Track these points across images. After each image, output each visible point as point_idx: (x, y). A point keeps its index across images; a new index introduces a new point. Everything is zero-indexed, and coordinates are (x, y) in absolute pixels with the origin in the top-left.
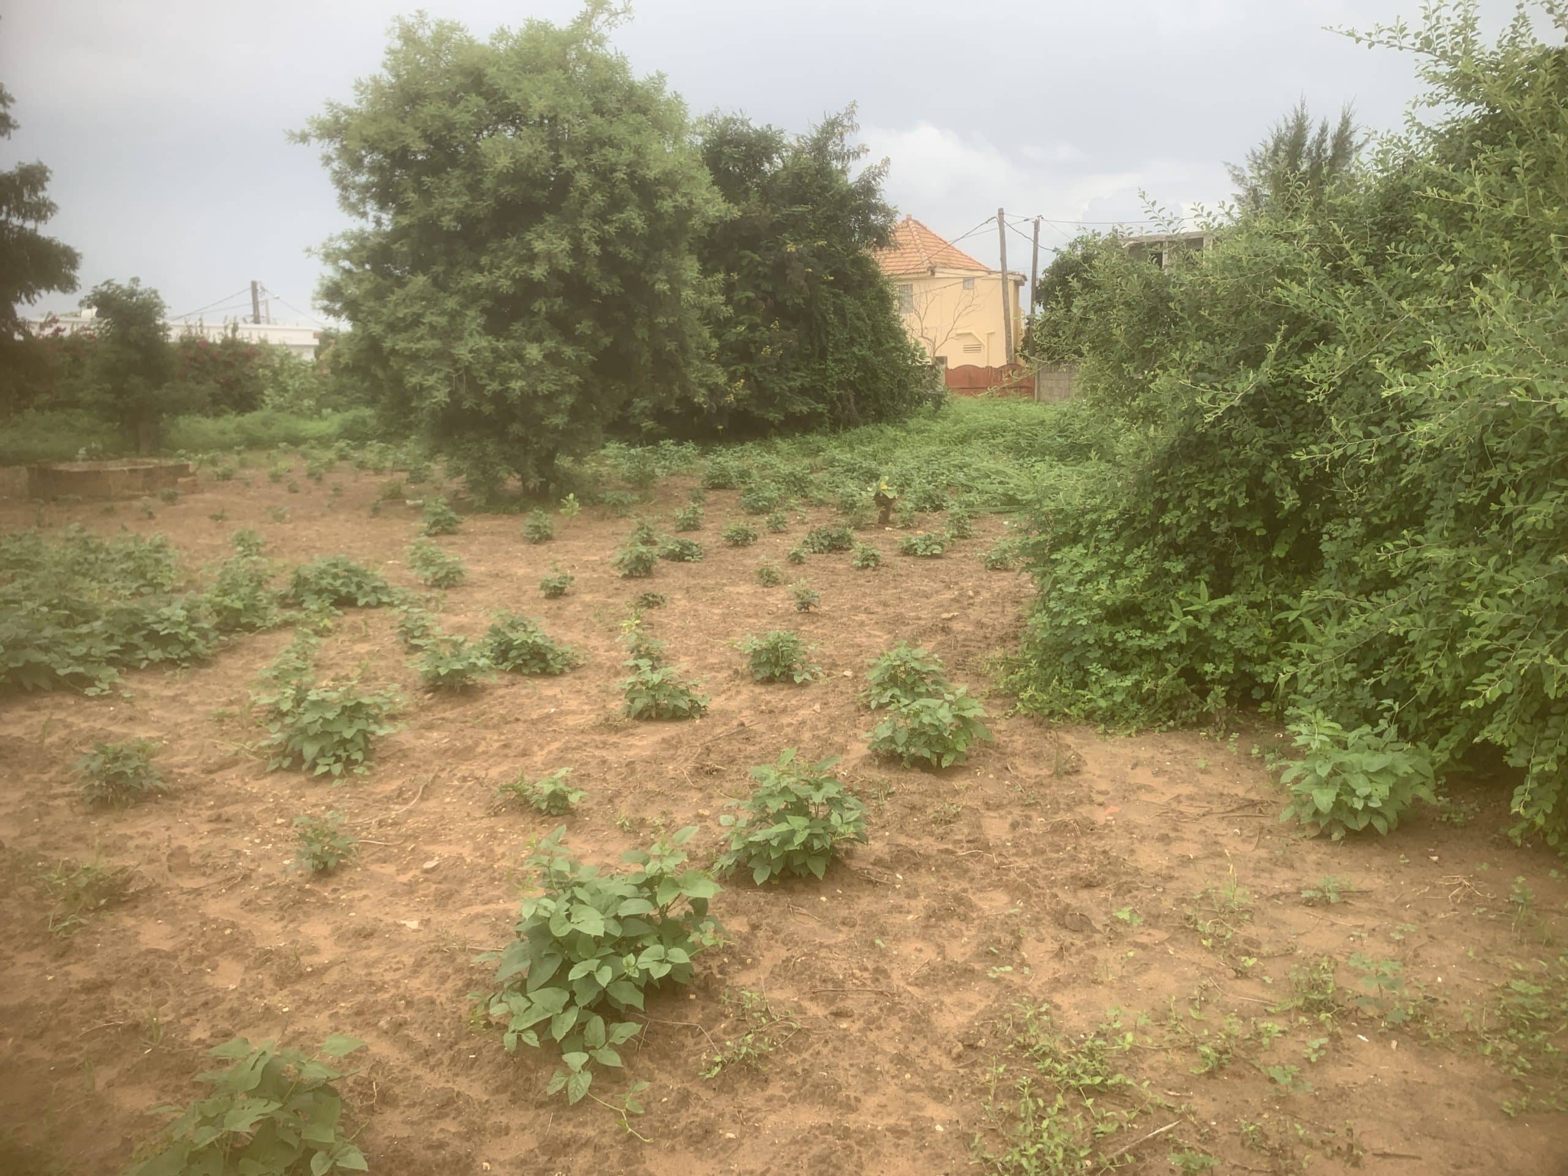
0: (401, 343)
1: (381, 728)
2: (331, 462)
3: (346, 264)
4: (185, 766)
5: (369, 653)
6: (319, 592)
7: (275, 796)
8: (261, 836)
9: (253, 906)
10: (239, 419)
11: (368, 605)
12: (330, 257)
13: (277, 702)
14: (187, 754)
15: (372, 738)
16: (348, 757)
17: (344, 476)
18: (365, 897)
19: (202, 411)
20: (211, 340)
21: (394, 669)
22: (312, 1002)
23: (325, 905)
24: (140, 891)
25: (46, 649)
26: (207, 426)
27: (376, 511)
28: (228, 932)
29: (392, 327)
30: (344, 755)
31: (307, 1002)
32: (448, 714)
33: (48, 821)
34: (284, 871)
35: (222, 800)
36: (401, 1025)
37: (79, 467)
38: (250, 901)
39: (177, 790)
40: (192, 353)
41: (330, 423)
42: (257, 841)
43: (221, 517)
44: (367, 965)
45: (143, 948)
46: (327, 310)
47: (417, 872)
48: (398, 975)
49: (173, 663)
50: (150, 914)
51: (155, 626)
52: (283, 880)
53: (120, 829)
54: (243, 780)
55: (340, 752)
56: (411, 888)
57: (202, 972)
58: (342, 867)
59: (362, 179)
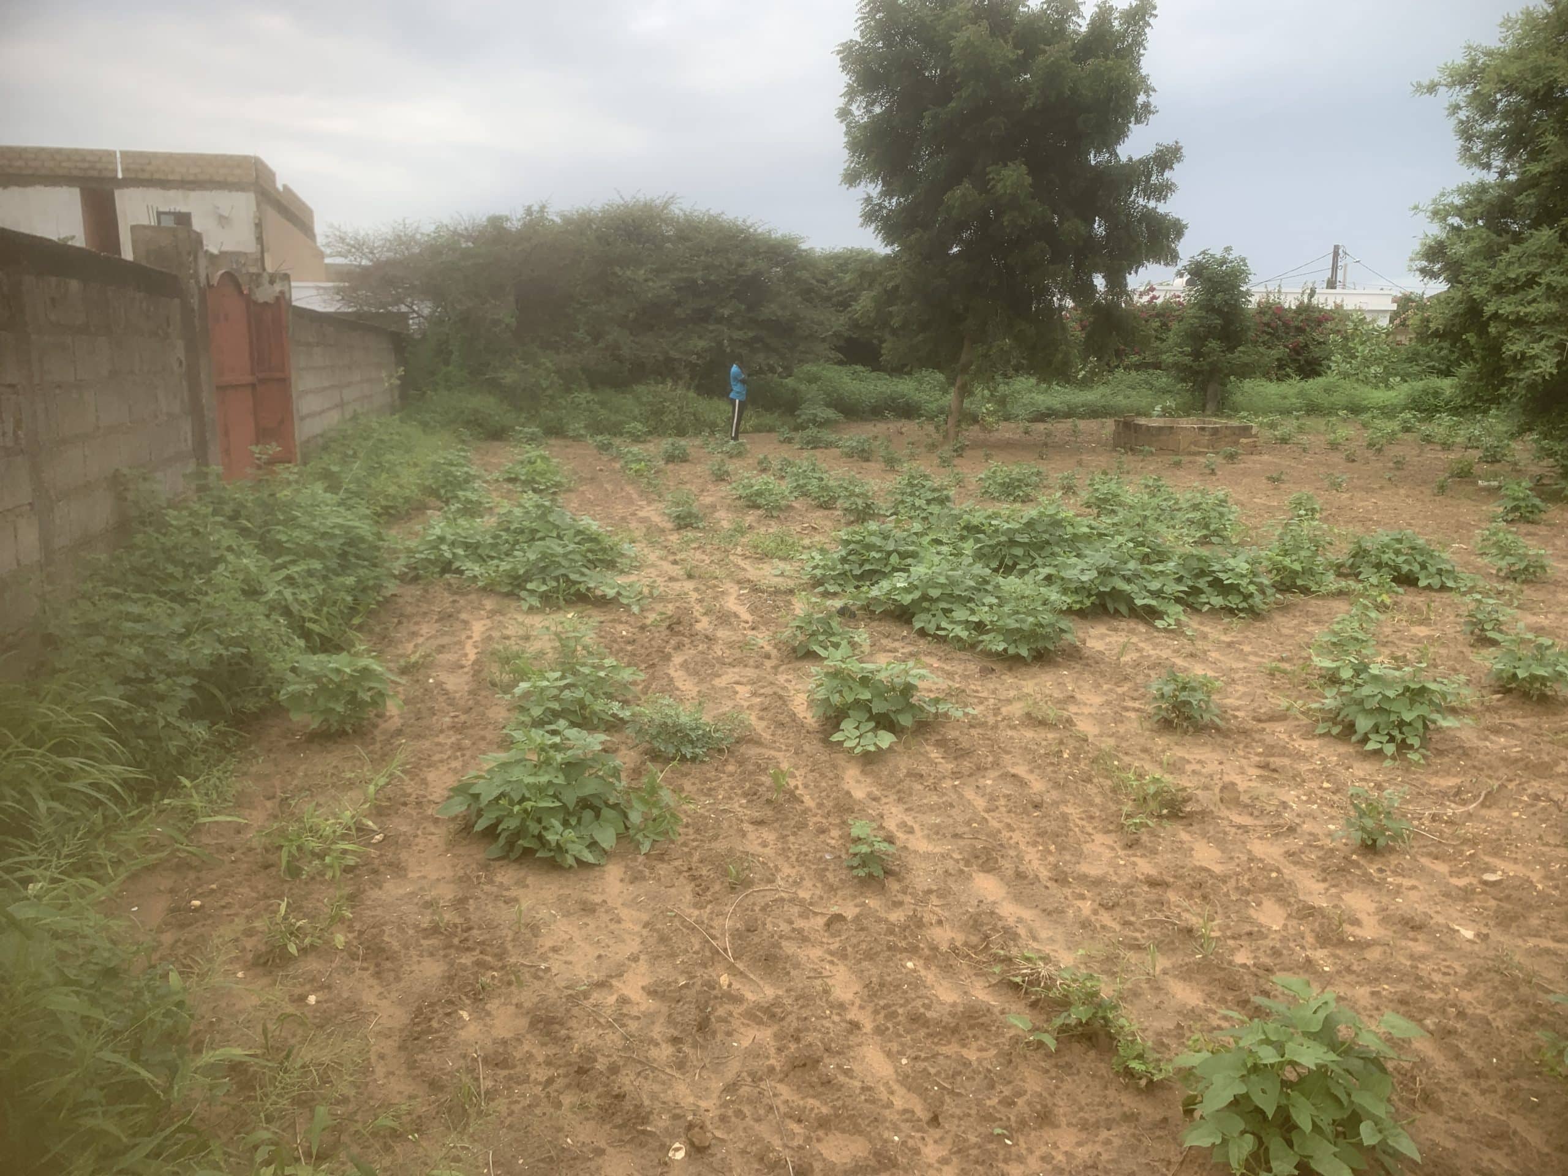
0: (1507, 307)
1: (1444, 718)
2: (1394, 433)
3: (1456, 221)
4: (1237, 709)
5: (1428, 637)
6: (1378, 566)
7: (1322, 759)
8: (1309, 794)
9: (1296, 858)
10: (1302, 383)
11: (1429, 587)
12: (1439, 214)
13: (1338, 668)
14: (1239, 698)
15: (1432, 726)
16: (1403, 740)
17: (1407, 449)
18: (1414, 888)
19: (1266, 375)
20: (1286, 306)
21: (1456, 659)
22: (1354, 972)
23: (1369, 881)
24: (1196, 813)
25: (1128, 580)
26: (1272, 390)
27: (1442, 489)
28: (1274, 875)
29: (1499, 289)
30: (1399, 737)
31: (1349, 969)
32: (1518, 722)
33: (1122, 730)
34: (1330, 834)
35: (1271, 750)
36: (1450, 1032)
37: (1155, 422)
38: (1294, 854)
39: (1229, 730)
40: (1265, 319)
41: (1399, 392)
42: (1304, 798)
43: (1278, 480)
44: (1412, 957)
45: (1198, 864)
46: (1423, 271)
47: (1475, 881)
48: (1447, 980)
49: (1231, 612)
50: (1204, 834)
51: (1221, 575)
52: (1328, 843)
53: (1180, 752)
54: (1290, 736)
55: (1396, 733)
56: (1467, 894)
57: (1247, 903)
58: (1391, 850)
59: (1491, 126)
